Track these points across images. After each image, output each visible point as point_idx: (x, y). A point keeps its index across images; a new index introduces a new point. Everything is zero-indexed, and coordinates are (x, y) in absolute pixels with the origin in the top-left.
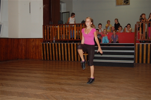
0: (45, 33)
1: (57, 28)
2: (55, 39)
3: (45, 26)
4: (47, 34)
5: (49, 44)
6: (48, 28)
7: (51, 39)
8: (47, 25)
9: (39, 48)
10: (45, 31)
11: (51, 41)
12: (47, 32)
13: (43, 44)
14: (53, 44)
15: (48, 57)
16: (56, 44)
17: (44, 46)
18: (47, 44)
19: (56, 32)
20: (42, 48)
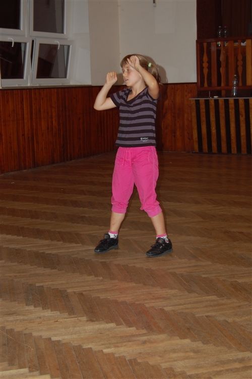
0: (205, 65)
1: (244, 48)
2: (237, 85)
3: (205, 44)
4: (209, 68)
5: (216, 101)
6: (213, 49)
7: (223, 85)
8: (209, 40)
9: (186, 115)
10: (205, 58)
11: (223, 93)
12: (209, 62)
13: (197, 102)
14: (231, 100)
15: (214, 145)
16: (241, 100)
17: (203, 107)
18: (212, 103)
19: (240, 63)
20: (194, 114)
